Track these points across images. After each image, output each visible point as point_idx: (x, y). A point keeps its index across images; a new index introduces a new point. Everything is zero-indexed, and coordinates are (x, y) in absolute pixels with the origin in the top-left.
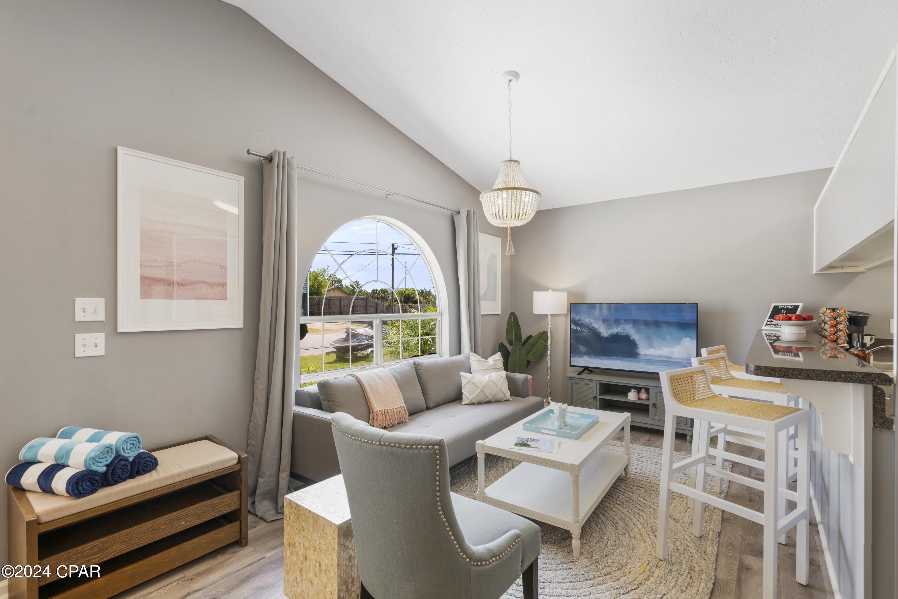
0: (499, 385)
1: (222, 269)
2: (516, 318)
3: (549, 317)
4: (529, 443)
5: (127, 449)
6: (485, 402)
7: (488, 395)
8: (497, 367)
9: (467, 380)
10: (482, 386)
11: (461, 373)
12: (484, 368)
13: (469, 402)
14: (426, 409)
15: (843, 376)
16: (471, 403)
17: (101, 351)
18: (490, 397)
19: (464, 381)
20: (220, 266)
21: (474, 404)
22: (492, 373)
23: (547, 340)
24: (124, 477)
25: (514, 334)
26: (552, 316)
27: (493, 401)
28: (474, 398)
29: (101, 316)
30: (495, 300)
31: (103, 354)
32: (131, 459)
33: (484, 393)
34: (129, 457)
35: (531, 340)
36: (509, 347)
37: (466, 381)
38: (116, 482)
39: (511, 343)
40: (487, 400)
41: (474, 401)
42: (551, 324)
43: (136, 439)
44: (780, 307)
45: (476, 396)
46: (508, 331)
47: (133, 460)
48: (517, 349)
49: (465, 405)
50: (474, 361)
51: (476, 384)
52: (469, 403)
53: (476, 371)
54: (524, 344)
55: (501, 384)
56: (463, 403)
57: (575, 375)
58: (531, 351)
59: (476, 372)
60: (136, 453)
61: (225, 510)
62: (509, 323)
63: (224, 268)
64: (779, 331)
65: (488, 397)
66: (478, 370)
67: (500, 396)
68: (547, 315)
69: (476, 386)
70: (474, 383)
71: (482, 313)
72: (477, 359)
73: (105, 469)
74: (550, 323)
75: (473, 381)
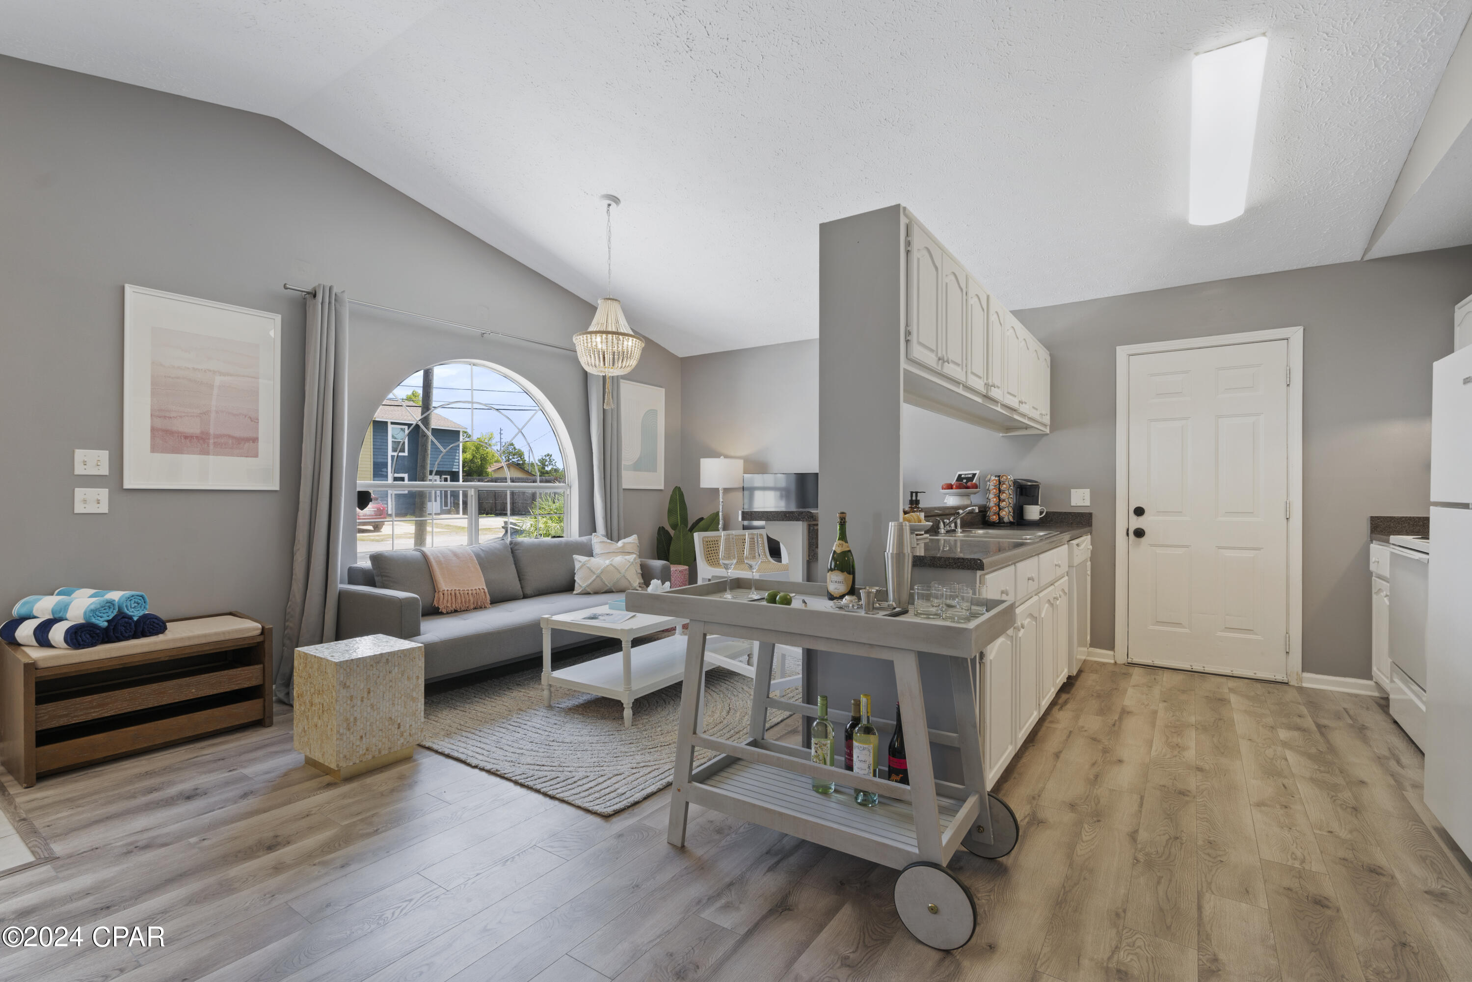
0: (623, 571)
1: (252, 421)
2: (681, 495)
3: (721, 492)
4: (600, 617)
5: (131, 608)
6: (604, 591)
7: (606, 583)
8: (627, 551)
9: (581, 564)
10: (599, 572)
11: (574, 556)
12: (609, 551)
13: (582, 590)
14: (522, 597)
16: (585, 592)
17: (104, 508)
18: (610, 585)
19: (577, 566)
20: (250, 418)
21: (589, 594)
22: (616, 557)
23: (719, 524)
24: (127, 635)
25: (680, 516)
26: (726, 490)
27: (614, 590)
28: (587, 586)
29: (104, 470)
30: (655, 470)
31: (107, 511)
32: (135, 619)
33: (602, 580)
34: (134, 616)
35: (701, 523)
36: (672, 532)
37: (581, 566)
38: (119, 640)
39: (674, 527)
40: (605, 589)
41: (589, 590)
42: (722, 502)
43: (141, 598)
44: (963, 476)
45: (591, 584)
46: (670, 511)
47: (138, 620)
48: (681, 535)
49: (577, 594)
50: (601, 543)
51: (592, 568)
52: (583, 592)
53: (598, 554)
54: (691, 529)
55: (626, 570)
56: (575, 592)
60: (142, 613)
61: (245, 684)
62: (672, 500)
63: (255, 420)
65: (607, 586)
66: (601, 554)
67: (623, 584)
68: (718, 490)
69: (592, 571)
70: (588, 567)
71: (624, 486)
72: (600, 540)
73: (106, 624)
74: (721, 500)
75: (588, 565)
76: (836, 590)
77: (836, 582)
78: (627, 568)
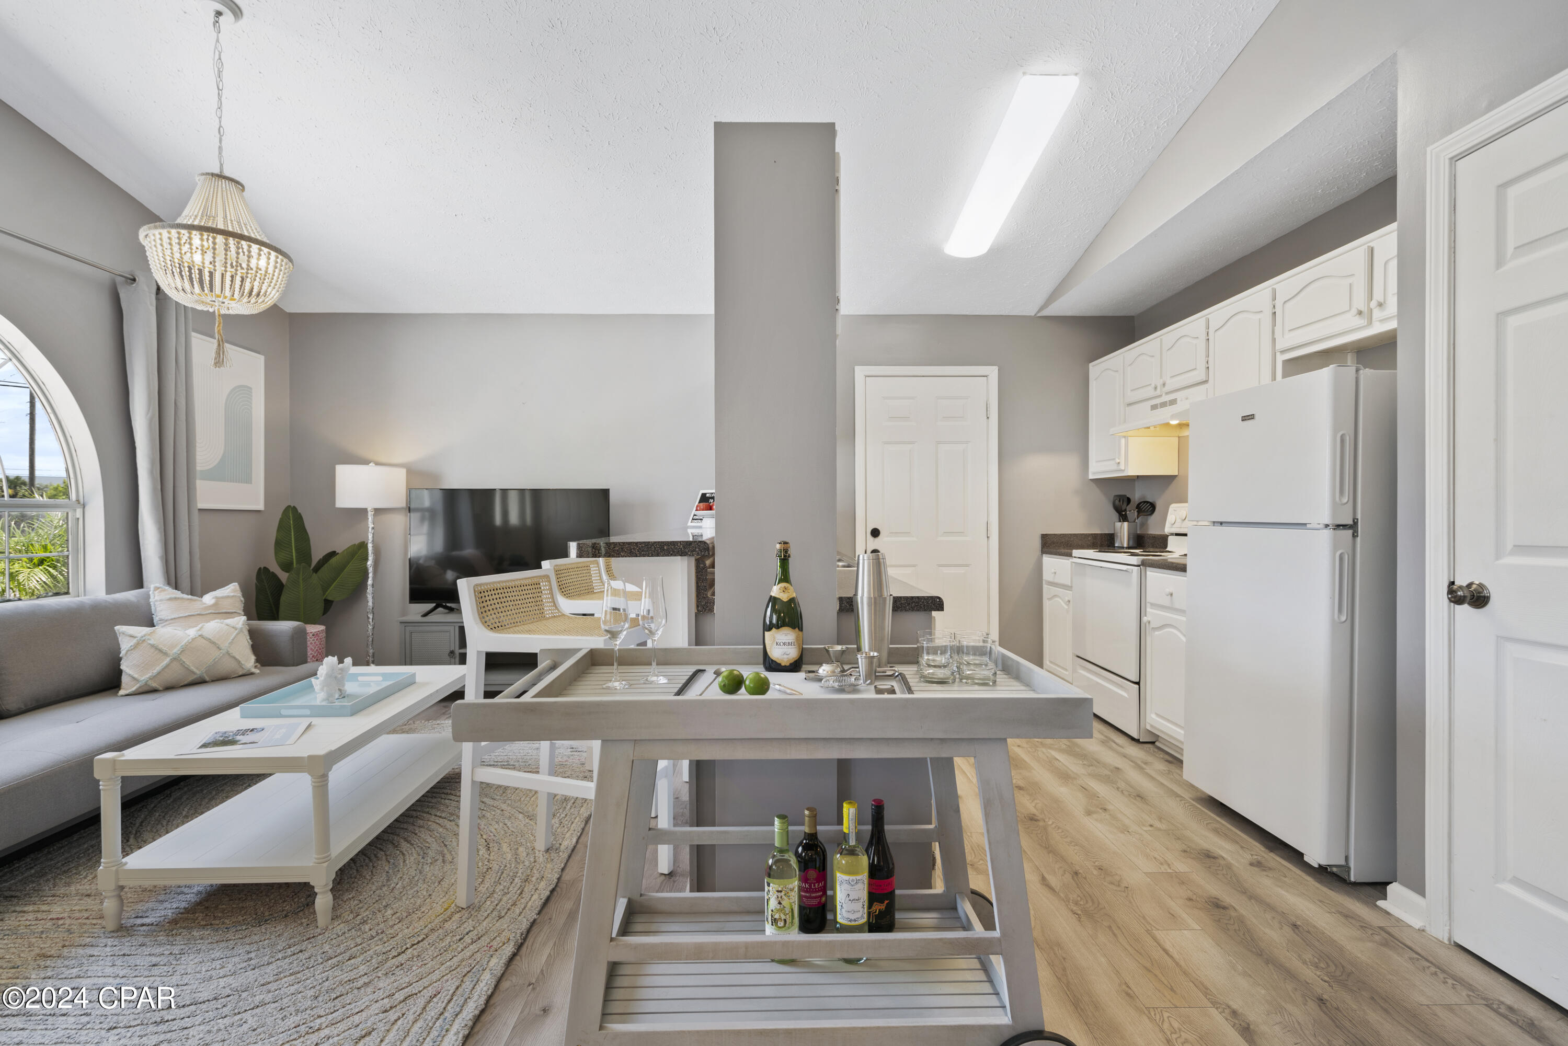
0: (225, 645)
2: (298, 518)
3: (370, 513)
4: (238, 738)
6: (186, 682)
7: (192, 668)
9: (134, 641)
10: (176, 650)
11: (117, 628)
12: (187, 614)
13: (140, 687)
15: (665, 548)
16: (146, 689)
18: (198, 672)
19: (125, 645)
21: (154, 691)
22: (208, 621)
23: (367, 559)
25: (296, 550)
26: (378, 511)
27: (207, 679)
28: (152, 678)
30: (248, 480)
33: (183, 664)
35: (334, 560)
36: (283, 576)
37: (132, 644)
39: (286, 567)
40: (191, 678)
41: (154, 685)
42: (373, 528)
45: (159, 673)
46: (279, 544)
48: (301, 578)
49: (128, 695)
50: (161, 600)
51: (160, 646)
52: (141, 690)
53: (166, 621)
54: (317, 569)
55: (231, 643)
56: (122, 692)
57: (418, 618)
58: (334, 581)
59: (167, 623)
62: (282, 526)
64: (700, 527)
65: (193, 673)
66: (172, 619)
67: (228, 666)
68: (365, 511)
69: (160, 651)
70: (152, 646)
71: (201, 505)
72: (168, 597)
74: (371, 525)
75: (151, 642)
76: (785, 656)
77: (784, 644)
78: (233, 640)
